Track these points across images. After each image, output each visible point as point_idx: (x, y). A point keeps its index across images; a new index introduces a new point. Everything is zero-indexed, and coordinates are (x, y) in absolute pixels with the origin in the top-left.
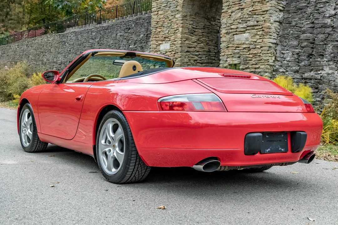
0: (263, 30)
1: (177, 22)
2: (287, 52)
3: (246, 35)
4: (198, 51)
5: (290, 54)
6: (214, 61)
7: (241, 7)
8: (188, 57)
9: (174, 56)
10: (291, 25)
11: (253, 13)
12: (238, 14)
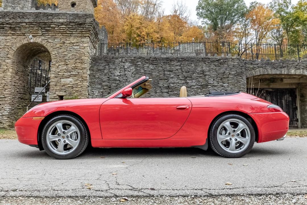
0: (82, 78)
1: (7, 65)
2: (95, 91)
3: (70, 79)
4: (19, 86)
5: (97, 92)
6: (26, 93)
7: (66, 63)
8: (14, 89)
9: (4, 87)
10: (95, 77)
11: (75, 68)
12: (64, 67)
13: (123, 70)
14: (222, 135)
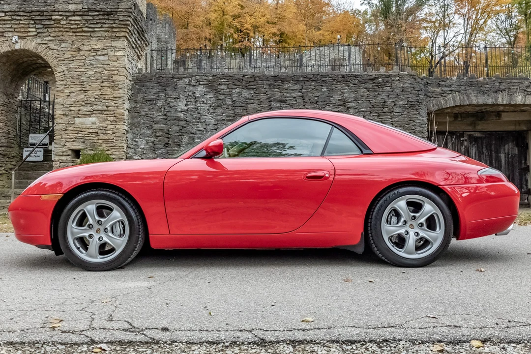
0: (114, 116)
2: (141, 140)
3: (93, 119)
5: (144, 142)
6: (13, 145)
7: (84, 89)
10: (140, 114)
11: (102, 97)
12: (79, 95)
13: (193, 100)
14: (390, 224)
